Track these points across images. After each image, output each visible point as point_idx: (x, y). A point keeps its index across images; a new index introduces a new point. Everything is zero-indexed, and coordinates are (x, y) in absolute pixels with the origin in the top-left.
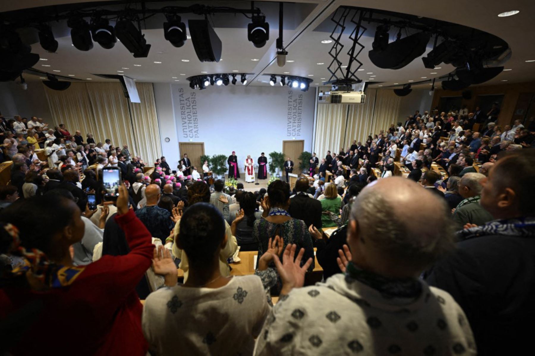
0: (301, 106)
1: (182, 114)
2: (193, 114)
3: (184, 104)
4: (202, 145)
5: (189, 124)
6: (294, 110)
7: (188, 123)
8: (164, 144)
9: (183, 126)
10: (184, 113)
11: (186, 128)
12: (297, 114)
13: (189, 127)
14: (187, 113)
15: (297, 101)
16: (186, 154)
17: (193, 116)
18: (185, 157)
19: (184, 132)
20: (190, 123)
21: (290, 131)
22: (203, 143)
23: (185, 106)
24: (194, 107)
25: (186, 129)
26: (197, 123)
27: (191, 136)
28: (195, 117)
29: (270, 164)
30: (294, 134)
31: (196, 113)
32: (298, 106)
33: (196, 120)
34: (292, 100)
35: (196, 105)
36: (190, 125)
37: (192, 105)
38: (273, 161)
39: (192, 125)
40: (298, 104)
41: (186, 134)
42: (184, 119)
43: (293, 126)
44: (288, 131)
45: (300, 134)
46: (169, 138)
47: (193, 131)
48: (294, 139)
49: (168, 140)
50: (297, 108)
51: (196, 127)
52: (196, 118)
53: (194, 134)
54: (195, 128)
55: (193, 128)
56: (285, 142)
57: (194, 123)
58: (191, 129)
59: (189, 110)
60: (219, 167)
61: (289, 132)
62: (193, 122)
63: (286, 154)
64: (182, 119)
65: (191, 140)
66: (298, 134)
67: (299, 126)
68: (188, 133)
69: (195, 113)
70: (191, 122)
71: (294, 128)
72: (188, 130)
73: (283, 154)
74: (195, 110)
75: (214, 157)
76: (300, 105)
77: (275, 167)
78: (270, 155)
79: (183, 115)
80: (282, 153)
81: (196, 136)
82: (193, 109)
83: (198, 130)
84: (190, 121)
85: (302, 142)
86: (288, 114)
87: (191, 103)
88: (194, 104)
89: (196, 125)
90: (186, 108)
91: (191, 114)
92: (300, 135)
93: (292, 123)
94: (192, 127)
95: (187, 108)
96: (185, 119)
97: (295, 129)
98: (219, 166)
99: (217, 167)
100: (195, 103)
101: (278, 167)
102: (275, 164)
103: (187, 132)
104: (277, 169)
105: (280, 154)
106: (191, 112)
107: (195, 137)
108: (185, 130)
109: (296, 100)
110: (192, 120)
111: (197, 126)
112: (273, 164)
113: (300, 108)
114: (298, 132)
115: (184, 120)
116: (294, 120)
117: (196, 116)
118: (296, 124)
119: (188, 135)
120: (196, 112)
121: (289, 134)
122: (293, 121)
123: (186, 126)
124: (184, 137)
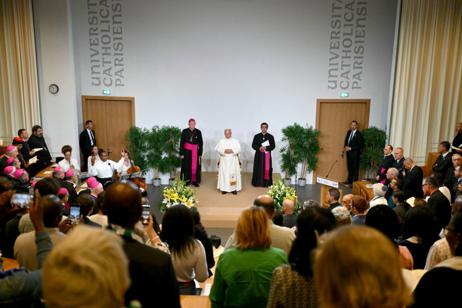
0: (364, 19)
1: (91, 34)
2: (114, 33)
3: (96, 13)
4: (130, 102)
5: (104, 56)
6: (346, 27)
7: (103, 54)
8: (47, 96)
9: (92, 61)
10: (96, 32)
11: (97, 64)
12: (353, 38)
13: (104, 62)
14: (102, 31)
15: (355, 7)
16: (91, 122)
17: (115, 39)
18: (89, 128)
19: (93, 73)
20: (106, 54)
21: (336, 76)
22: (133, 98)
23: (98, 15)
24: (116, 19)
25: (98, 66)
26: (122, 54)
27: (107, 82)
28: (117, 41)
29: (285, 153)
30: (345, 85)
31: (121, 33)
32: (356, 17)
33: (120, 47)
34: (343, 5)
35: (120, 15)
36: (107, 58)
37: (112, 13)
38: (291, 147)
39: (111, 58)
40: (355, 13)
41: (98, 79)
42: (94, 44)
43: (343, 66)
44: (331, 76)
45: (360, 83)
46: (57, 87)
47: (112, 72)
48: (344, 95)
49: (56, 90)
50: (354, 22)
51: (119, 63)
52: (119, 44)
53: (114, 78)
54: (116, 65)
55: (112, 65)
56: (321, 104)
57: (115, 54)
58: (107, 66)
59: (105, 26)
60: (164, 155)
61: (332, 79)
62: (112, 51)
63: (324, 131)
64: (91, 45)
65: (108, 92)
66: (355, 85)
67: (358, 65)
68: (102, 76)
69: (117, 33)
70: (109, 51)
71: (346, 69)
72: (101, 69)
73: (316, 130)
74: (116, 26)
75: (154, 130)
76: (361, 17)
77: (296, 161)
78: (284, 131)
79: (93, 37)
80: (314, 128)
81: (118, 82)
82: (114, 22)
83: (123, 70)
84: (106, 48)
85: (366, 103)
86: (332, 38)
87: (110, 10)
88: (117, 13)
89: (120, 57)
90: (99, 22)
91: (110, 34)
92: (360, 88)
93: (340, 57)
94: (110, 62)
95: (102, 22)
96: (97, 44)
97: (347, 73)
98: (166, 152)
99: (161, 154)
100: (120, 11)
101: (302, 161)
102: (295, 153)
103: (99, 73)
104: (300, 167)
105: (309, 131)
106: (109, 31)
107: (117, 85)
108: (95, 69)
109: (352, 4)
110: (112, 47)
111: (122, 60)
112: (292, 153)
113: (360, 23)
114: (355, 80)
115: (93, 47)
116: (346, 52)
117: (121, 39)
118: (351, 61)
119: (102, 80)
120: (119, 31)
121: (333, 85)
122: (344, 54)
123: (98, 61)
124: (93, 84)
